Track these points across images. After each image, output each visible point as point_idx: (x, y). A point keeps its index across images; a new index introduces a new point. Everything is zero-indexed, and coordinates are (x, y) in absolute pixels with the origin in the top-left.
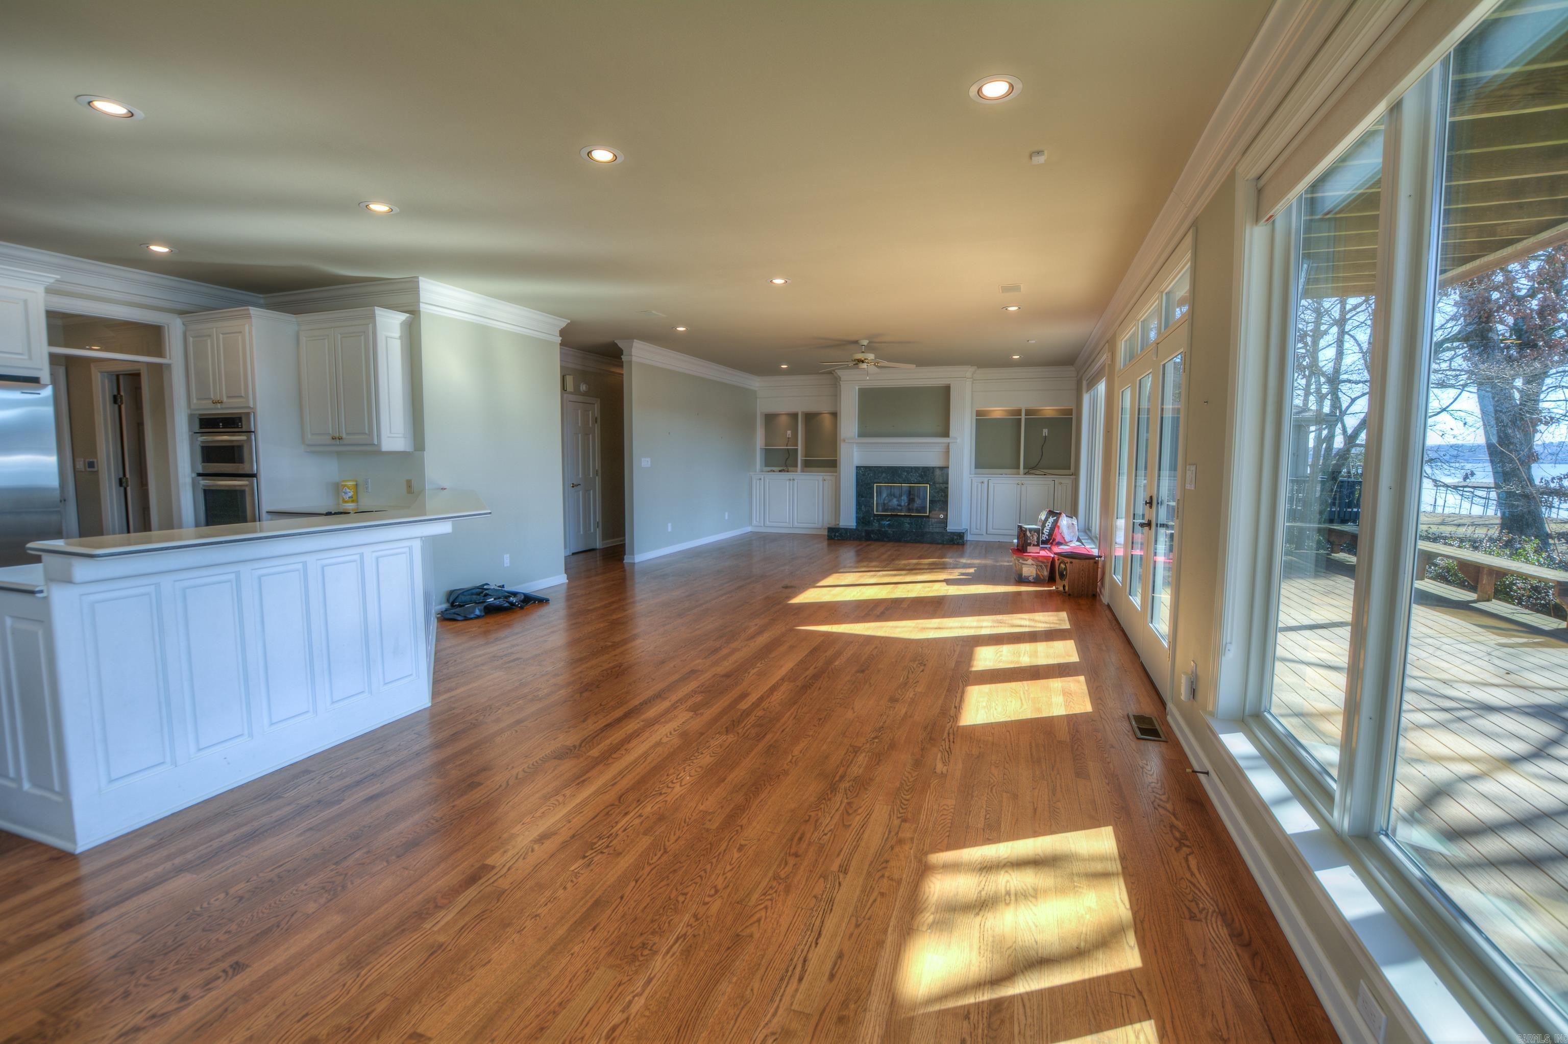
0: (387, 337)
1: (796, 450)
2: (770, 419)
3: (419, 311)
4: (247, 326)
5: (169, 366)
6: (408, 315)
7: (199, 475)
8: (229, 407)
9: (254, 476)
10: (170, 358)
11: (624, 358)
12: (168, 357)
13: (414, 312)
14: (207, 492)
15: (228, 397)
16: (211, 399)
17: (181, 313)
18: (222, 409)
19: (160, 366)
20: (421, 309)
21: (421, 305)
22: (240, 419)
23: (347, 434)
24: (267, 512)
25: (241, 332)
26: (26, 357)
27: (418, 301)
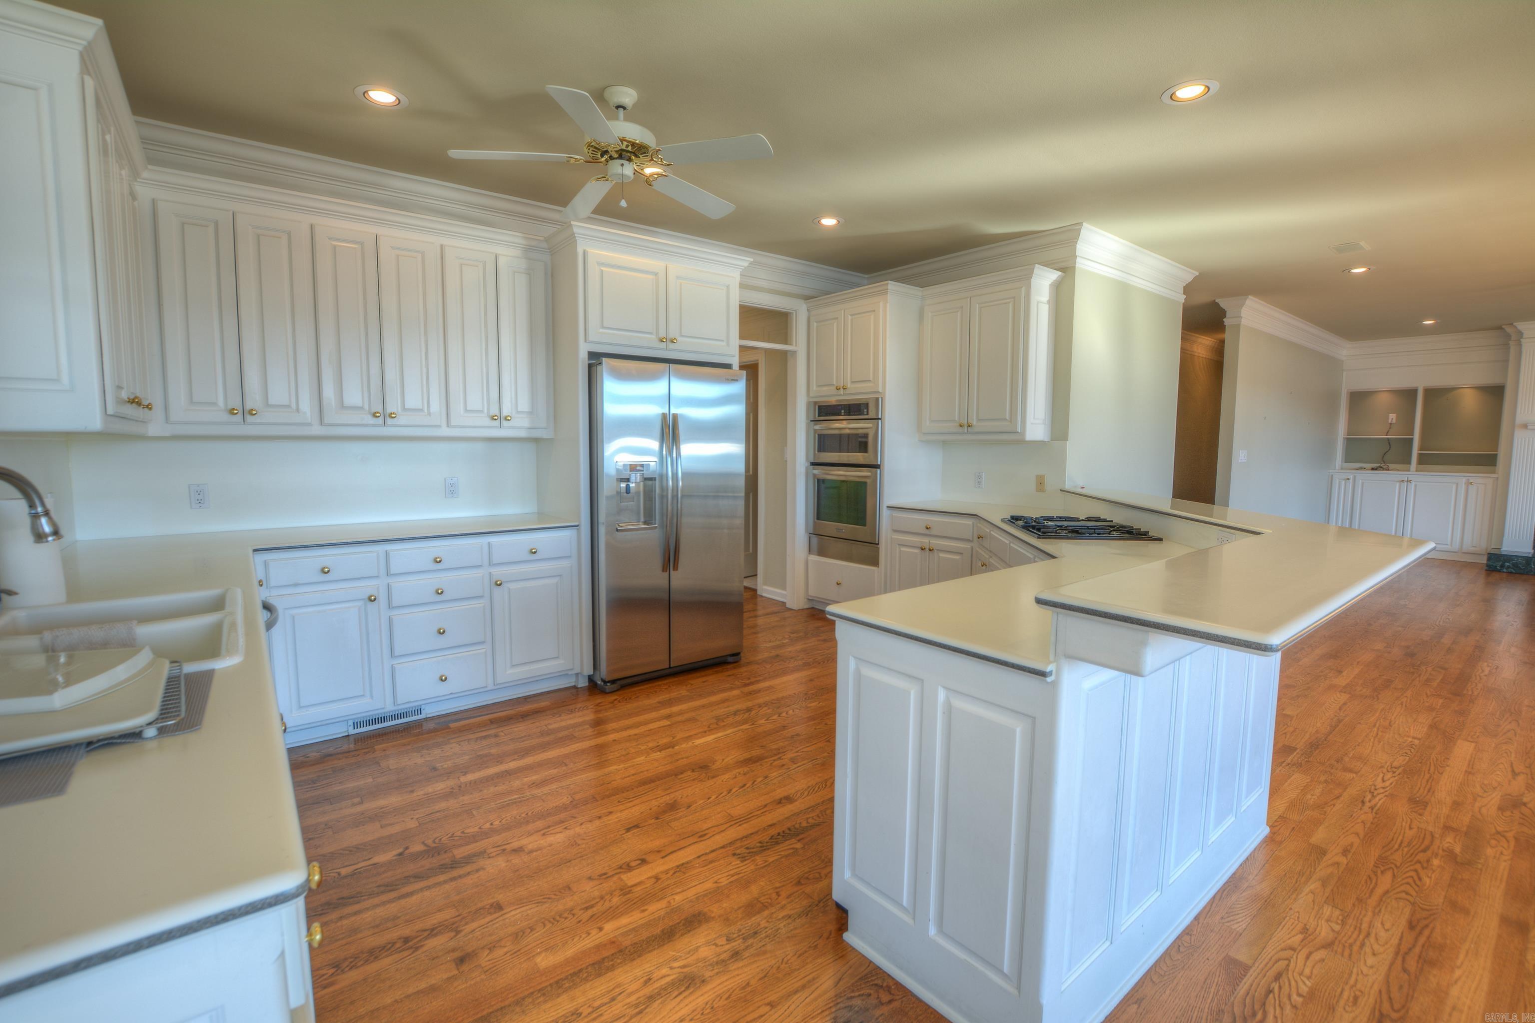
0: (1038, 302)
1: (1412, 440)
2: (1358, 399)
3: (1074, 267)
4: (881, 304)
5: (794, 353)
6: (1060, 273)
7: (813, 464)
8: (855, 393)
9: (877, 467)
10: (796, 346)
11: (1227, 321)
12: (794, 344)
13: (1067, 270)
14: (820, 482)
15: (853, 382)
16: (834, 385)
17: (807, 298)
18: (844, 395)
19: (785, 353)
20: (1077, 265)
21: (1078, 260)
22: (867, 405)
23: (979, 420)
24: (888, 507)
25: (874, 311)
26: (724, 344)
27: (1075, 257)
